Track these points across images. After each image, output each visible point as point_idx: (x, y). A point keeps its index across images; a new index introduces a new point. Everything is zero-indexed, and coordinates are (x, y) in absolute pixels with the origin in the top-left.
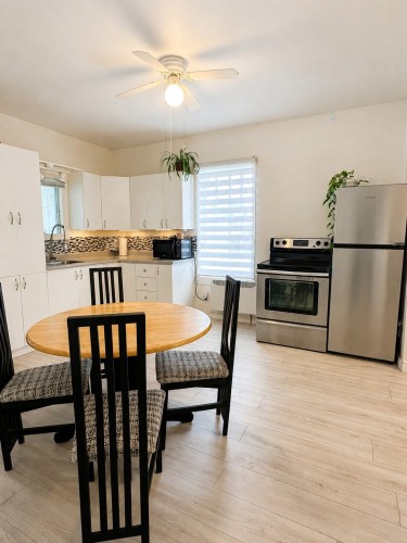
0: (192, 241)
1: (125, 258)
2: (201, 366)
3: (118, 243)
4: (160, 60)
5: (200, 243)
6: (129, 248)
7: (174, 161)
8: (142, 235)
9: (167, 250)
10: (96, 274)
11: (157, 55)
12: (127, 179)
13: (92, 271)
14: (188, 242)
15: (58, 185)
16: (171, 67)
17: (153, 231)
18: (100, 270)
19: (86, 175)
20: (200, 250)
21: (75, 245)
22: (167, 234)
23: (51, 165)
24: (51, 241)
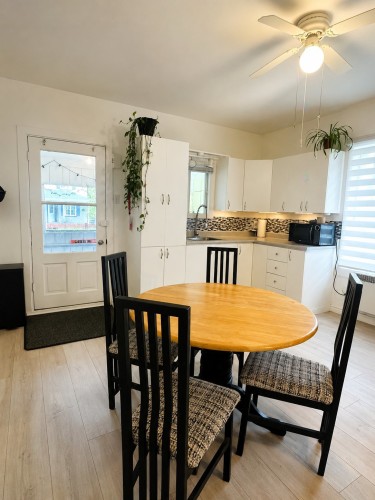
0: (336, 227)
1: (263, 240)
2: (296, 380)
3: (257, 224)
4: (297, 23)
5: (345, 229)
6: (267, 230)
7: (321, 139)
8: (281, 218)
9: (304, 234)
10: (213, 253)
11: (292, 17)
12: (271, 161)
13: (210, 250)
14: (331, 228)
15: (207, 170)
16: (308, 27)
17: (293, 214)
18: (217, 249)
19: (232, 161)
20: (344, 238)
21: (217, 224)
22: (307, 217)
23: (202, 153)
24: (196, 219)
